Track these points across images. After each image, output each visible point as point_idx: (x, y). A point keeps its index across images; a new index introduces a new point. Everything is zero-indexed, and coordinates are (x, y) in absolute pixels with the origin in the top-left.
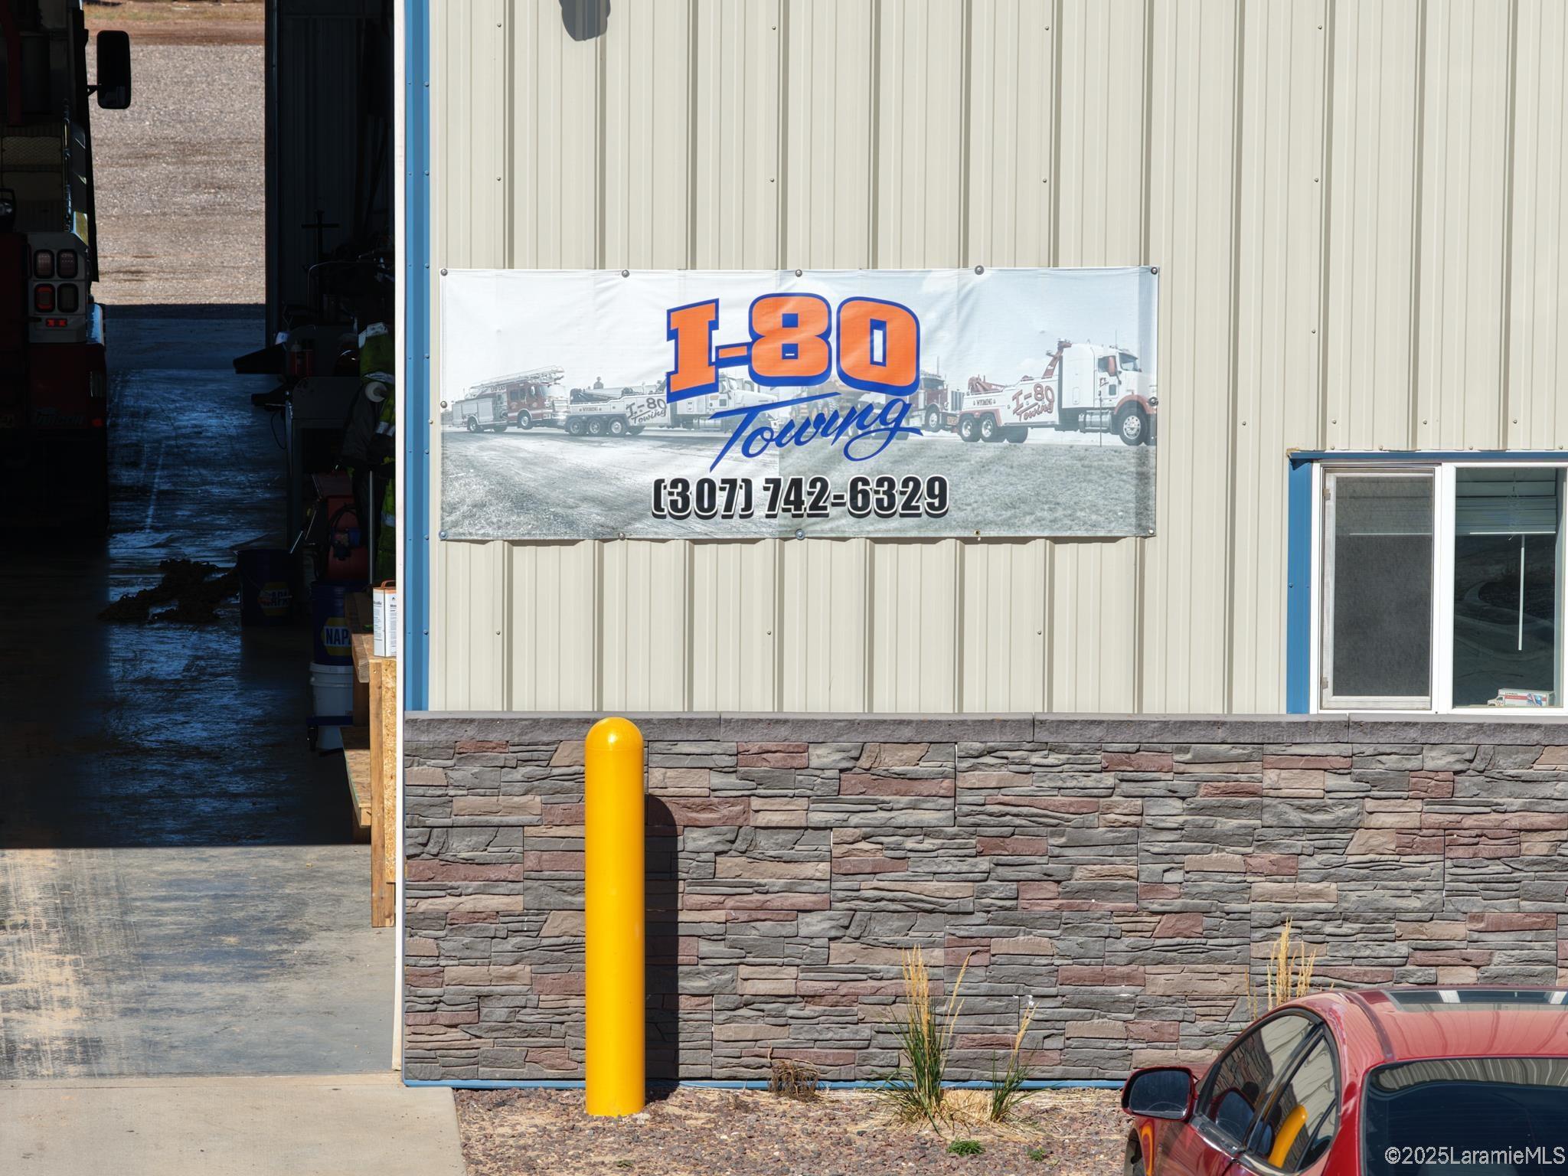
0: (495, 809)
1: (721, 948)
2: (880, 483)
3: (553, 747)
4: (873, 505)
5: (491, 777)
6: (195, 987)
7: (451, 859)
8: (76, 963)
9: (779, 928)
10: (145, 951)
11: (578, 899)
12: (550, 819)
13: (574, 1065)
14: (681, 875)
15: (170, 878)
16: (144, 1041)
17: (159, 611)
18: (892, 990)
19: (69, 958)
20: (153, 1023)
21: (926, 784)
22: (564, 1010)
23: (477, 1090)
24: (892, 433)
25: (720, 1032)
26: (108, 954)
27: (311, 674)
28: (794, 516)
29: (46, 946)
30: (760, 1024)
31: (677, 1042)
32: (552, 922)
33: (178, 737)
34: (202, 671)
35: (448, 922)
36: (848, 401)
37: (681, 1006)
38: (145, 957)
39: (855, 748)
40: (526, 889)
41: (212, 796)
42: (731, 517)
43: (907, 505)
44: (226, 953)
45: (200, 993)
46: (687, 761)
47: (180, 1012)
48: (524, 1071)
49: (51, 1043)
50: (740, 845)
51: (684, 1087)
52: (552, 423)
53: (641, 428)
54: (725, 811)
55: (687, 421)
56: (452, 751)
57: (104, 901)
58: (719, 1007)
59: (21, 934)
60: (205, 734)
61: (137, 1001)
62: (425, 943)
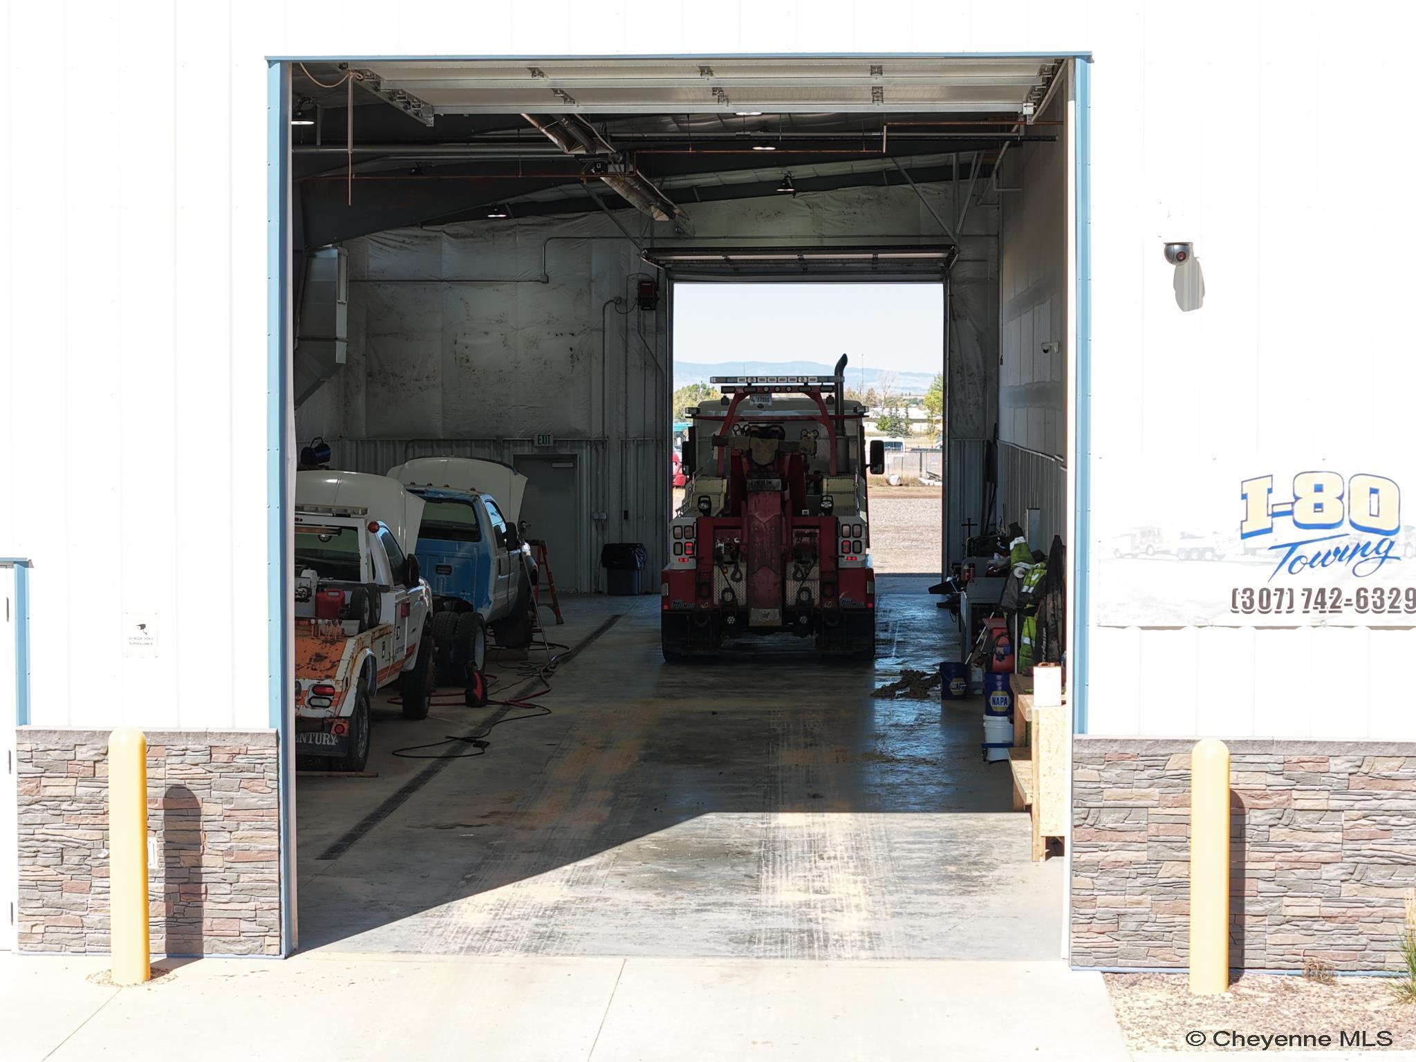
0: (1130, 797)
1: (1272, 886)
2: (1375, 591)
3: (1167, 758)
4: (1370, 606)
5: (1128, 776)
6: (934, 898)
7: (1102, 828)
8: (864, 882)
9: (1309, 874)
10: (903, 875)
11: (1183, 854)
12: (1165, 803)
13: (1178, 958)
14: (1247, 840)
15: (915, 830)
16: (906, 935)
17: (900, 692)
18: (1381, 914)
19: (860, 878)
20: (911, 922)
21: (1403, 783)
22: (1172, 924)
23: (1116, 973)
24: (1383, 559)
25: (1271, 939)
26: (882, 876)
27: (984, 721)
28: (1320, 612)
29: (847, 870)
30: (1296, 933)
31: (1243, 945)
32: (1165, 868)
33: (914, 754)
34: (924, 721)
35: (1100, 868)
36: (1355, 539)
37: (1246, 922)
38: (904, 878)
39: (1359, 760)
40: (1149, 847)
41: (934, 785)
42: (1280, 612)
43: (1392, 606)
44: (950, 876)
45: (937, 903)
46: (1252, 767)
47: (927, 915)
48: (1147, 962)
49: (850, 935)
50: (1285, 821)
51: (1247, 974)
52: (1167, 552)
53: (1224, 556)
54: (1276, 799)
55: (1253, 551)
56: (1103, 760)
57: (879, 844)
58: (1271, 923)
59: (833, 862)
60: (928, 752)
61: (901, 908)
62: (1084, 881)
